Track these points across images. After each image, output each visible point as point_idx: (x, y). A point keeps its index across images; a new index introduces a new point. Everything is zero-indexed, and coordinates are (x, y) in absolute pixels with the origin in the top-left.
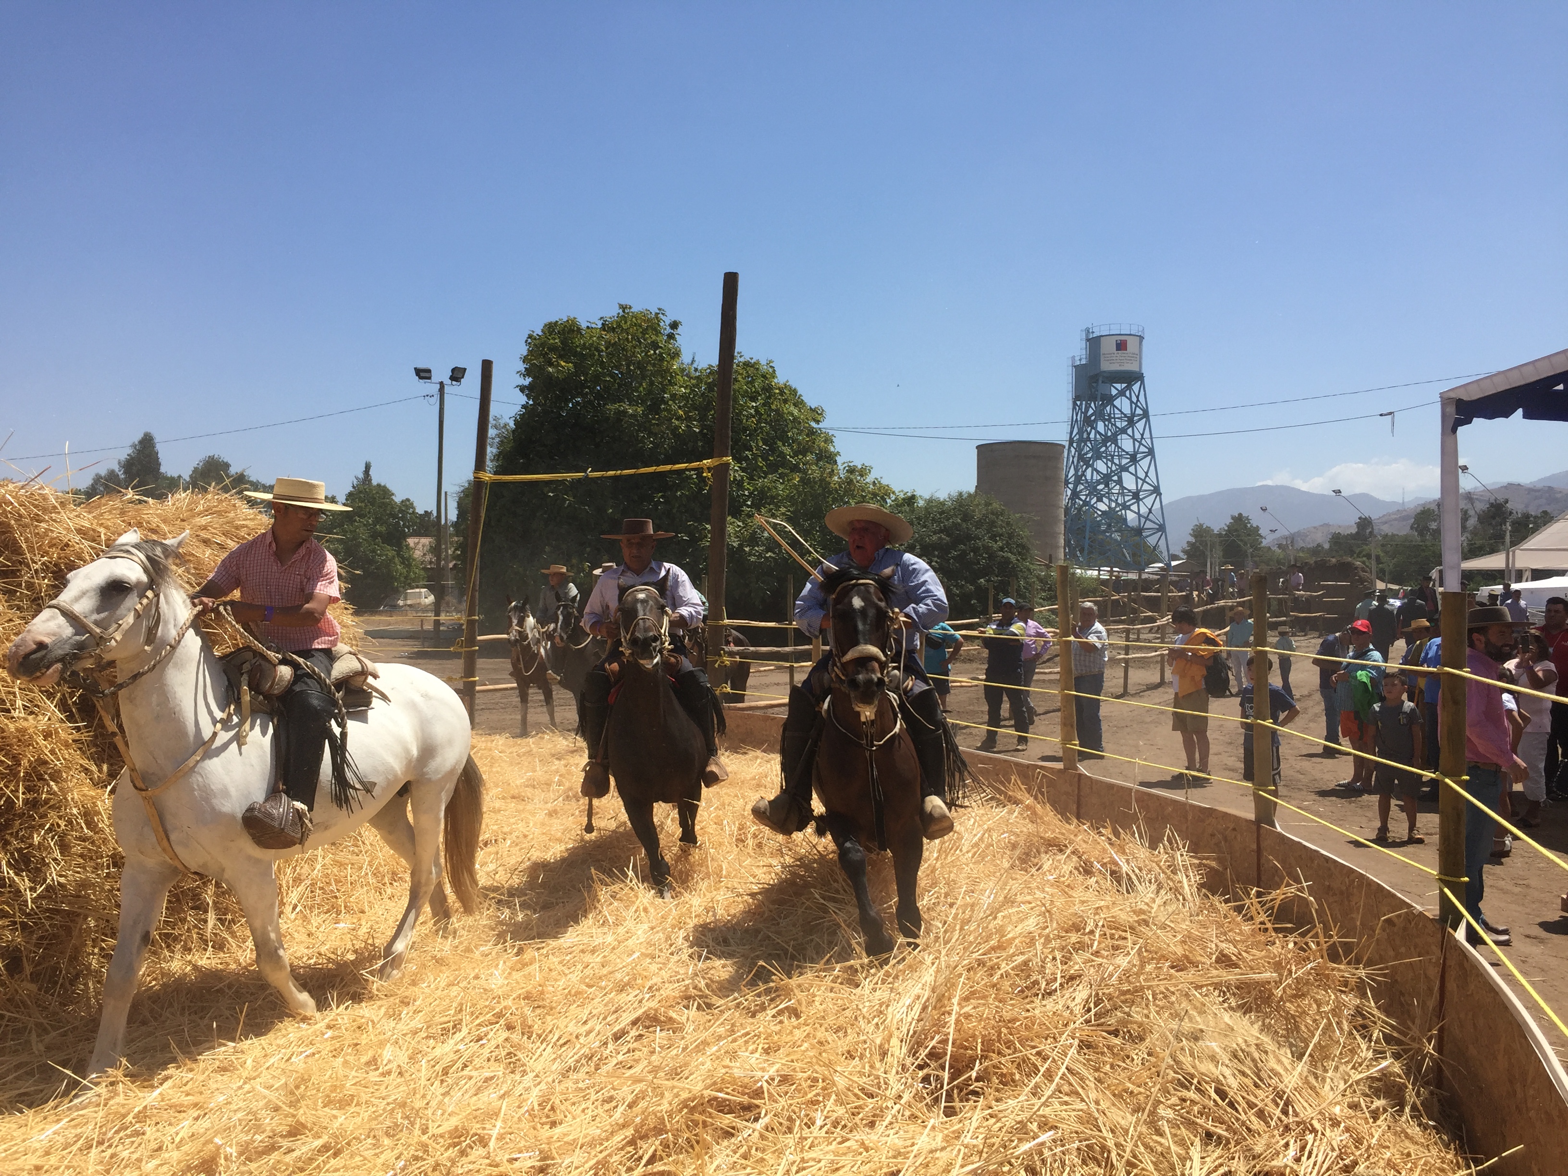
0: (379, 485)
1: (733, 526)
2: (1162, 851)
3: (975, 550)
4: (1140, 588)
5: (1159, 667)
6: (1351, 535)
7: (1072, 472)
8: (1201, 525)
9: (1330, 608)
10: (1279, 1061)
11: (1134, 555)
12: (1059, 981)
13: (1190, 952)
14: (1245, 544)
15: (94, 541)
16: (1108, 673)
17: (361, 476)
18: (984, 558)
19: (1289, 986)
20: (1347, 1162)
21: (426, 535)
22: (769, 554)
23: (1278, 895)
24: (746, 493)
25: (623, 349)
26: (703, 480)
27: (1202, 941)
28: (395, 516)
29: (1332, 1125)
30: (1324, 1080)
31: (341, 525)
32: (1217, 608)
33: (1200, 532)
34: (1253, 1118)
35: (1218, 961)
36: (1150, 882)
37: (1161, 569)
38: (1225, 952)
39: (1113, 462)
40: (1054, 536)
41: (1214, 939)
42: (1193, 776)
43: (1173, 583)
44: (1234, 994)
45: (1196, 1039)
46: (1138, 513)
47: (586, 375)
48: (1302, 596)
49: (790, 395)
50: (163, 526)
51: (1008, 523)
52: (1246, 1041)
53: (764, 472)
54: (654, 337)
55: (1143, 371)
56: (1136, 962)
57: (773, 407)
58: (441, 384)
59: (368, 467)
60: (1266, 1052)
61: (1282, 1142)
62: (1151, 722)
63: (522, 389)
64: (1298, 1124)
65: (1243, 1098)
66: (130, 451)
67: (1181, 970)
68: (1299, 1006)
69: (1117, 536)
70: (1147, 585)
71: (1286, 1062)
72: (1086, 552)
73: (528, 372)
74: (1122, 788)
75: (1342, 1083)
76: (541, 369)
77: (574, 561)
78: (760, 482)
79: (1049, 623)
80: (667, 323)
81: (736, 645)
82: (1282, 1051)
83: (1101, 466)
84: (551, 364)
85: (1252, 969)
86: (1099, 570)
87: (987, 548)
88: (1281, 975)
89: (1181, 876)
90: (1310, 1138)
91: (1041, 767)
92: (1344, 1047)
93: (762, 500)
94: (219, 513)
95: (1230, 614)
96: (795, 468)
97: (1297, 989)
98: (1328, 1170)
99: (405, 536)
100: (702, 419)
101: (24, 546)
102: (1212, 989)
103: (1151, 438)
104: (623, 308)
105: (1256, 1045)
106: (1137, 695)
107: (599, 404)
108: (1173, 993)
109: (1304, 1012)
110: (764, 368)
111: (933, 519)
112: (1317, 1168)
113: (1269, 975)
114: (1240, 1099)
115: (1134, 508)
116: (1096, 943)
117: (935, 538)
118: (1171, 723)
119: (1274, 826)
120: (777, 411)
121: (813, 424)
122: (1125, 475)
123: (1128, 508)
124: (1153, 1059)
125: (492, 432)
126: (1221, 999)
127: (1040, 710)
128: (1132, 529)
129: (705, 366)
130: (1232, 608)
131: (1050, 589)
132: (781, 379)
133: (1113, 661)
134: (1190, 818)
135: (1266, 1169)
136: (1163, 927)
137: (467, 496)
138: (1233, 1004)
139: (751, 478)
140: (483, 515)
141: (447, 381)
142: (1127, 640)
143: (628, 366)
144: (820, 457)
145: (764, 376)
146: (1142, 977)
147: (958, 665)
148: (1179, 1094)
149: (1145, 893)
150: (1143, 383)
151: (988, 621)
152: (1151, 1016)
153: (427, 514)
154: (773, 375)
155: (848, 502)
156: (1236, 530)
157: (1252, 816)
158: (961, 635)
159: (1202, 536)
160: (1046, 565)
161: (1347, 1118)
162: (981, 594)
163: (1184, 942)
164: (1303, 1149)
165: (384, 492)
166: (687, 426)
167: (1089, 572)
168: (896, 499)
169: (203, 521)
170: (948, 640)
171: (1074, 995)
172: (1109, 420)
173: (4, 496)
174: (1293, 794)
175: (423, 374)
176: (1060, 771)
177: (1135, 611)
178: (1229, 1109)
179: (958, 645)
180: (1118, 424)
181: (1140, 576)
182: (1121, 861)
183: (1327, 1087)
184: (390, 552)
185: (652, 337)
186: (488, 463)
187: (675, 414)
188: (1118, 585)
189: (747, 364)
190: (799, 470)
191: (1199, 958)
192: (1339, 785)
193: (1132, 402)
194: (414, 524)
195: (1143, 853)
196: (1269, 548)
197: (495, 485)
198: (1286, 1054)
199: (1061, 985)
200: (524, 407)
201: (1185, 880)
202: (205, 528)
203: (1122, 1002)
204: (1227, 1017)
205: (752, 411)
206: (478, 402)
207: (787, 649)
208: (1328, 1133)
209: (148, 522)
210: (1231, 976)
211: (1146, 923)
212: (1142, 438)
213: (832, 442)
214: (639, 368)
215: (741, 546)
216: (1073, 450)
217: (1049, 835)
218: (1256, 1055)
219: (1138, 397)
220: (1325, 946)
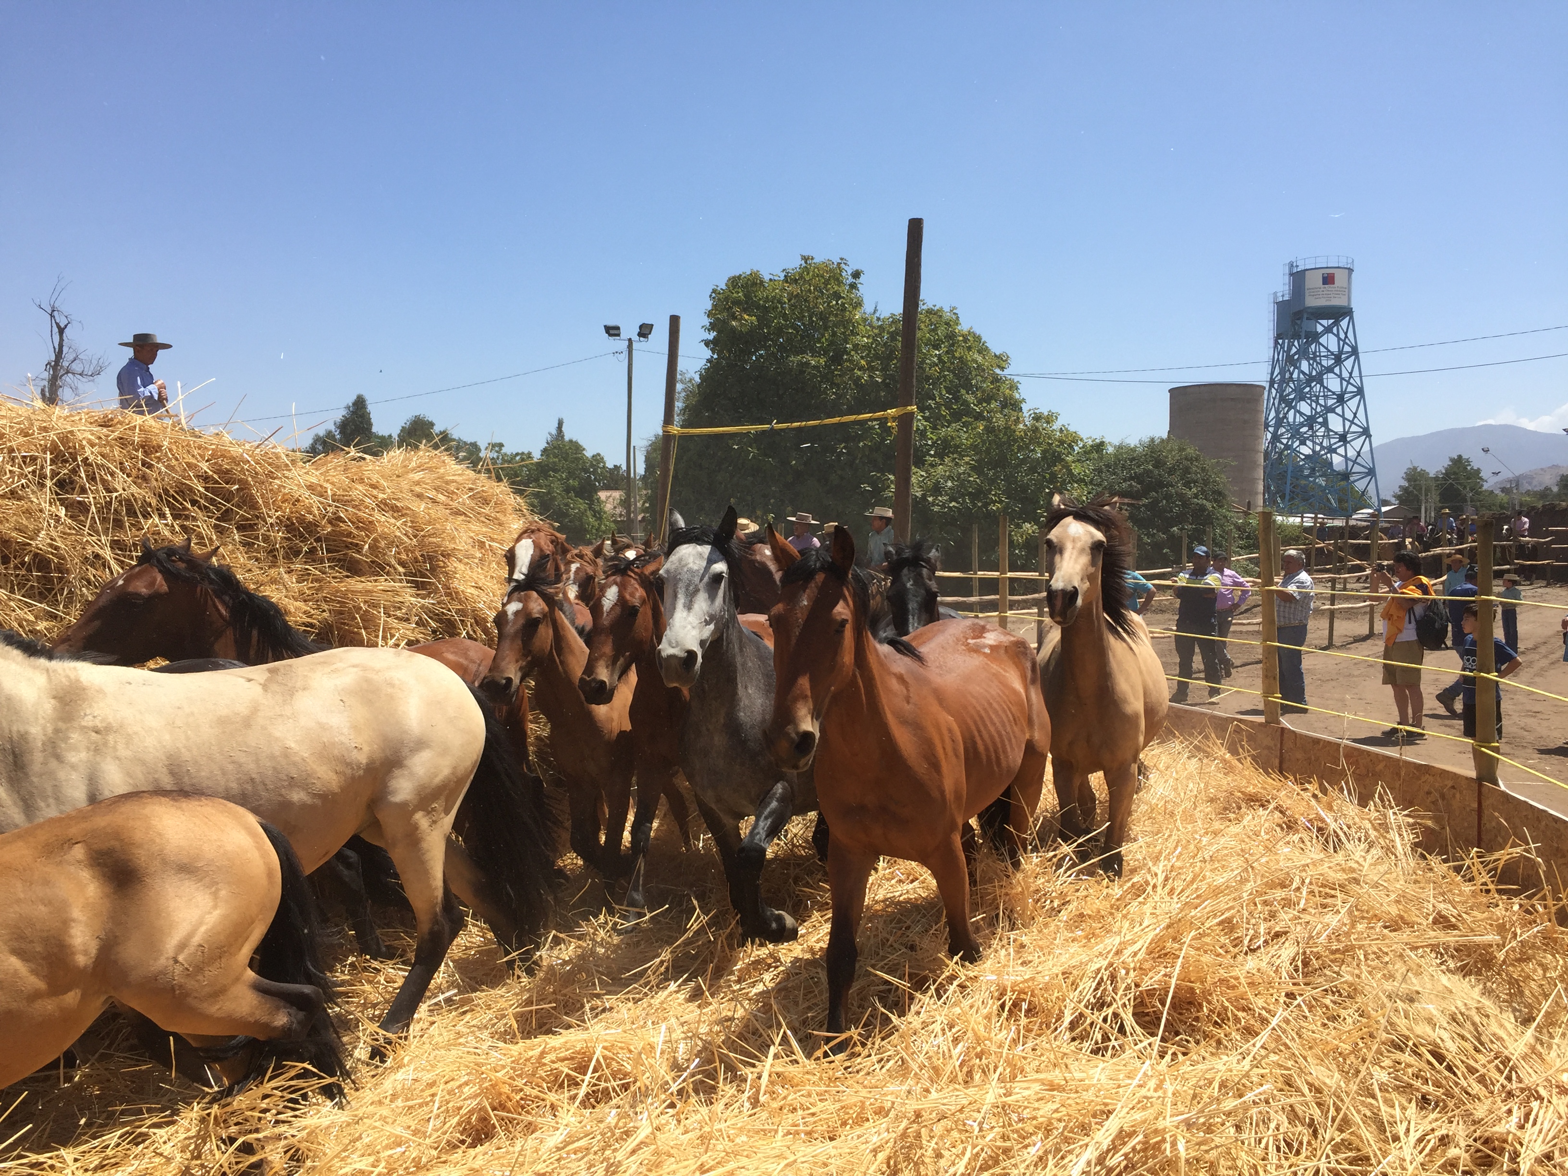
0: (571, 441)
1: (917, 476)
2: (1372, 808)
3: (1168, 497)
4: (1347, 535)
5: (1368, 617)
7: (1273, 414)
8: (1415, 469)
9: (1560, 555)
10: (1502, 1026)
11: (1340, 501)
12: (1262, 939)
13: (1406, 912)
14: (1465, 488)
15: (321, 496)
16: (1311, 624)
17: (554, 432)
18: (1177, 506)
19: (1513, 949)
21: (616, 489)
22: (953, 504)
23: (1503, 855)
24: (930, 442)
25: (805, 301)
26: (887, 430)
27: (1420, 902)
28: (586, 471)
29: (1559, 1093)
30: (1550, 1047)
31: (536, 480)
32: (1433, 556)
33: (1414, 477)
34: (1474, 1084)
35: (1435, 922)
36: (1360, 840)
37: (1372, 515)
38: (1443, 913)
39: (1317, 403)
40: (1254, 481)
41: (1432, 899)
42: (1407, 732)
43: (1385, 531)
44: (1453, 957)
45: (1412, 1000)
46: (1346, 457)
47: (769, 327)
48: (1528, 542)
49: (974, 342)
50: (382, 481)
51: (1203, 469)
52: (1466, 1004)
53: (947, 421)
54: (836, 288)
55: (1353, 305)
56: (1347, 921)
57: (957, 355)
58: (630, 340)
59: (560, 424)
60: (1488, 1016)
61: (1505, 1108)
62: (1358, 676)
63: (707, 343)
64: (1522, 1090)
65: (1463, 1062)
66: (344, 412)
67: (1395, 930)
68: (1523, 970)
69: (1322, 481)
70: (1355, 532)
71: (1510, 1027)
72: (1287, 497)
73: (712, 327)
74: (1329, 743)
76: (724, 322)
77: (759, 513)
78: (943, 432)
79: (1247, 573)
80: (849, 272)
82: (1505, 1015)
83: (1305, 408)
84: (734, 318)
85: (1472, 930)
86: (1302, 517)
87: (1181, 496)
88: (1504, 938)
89: (1393, 835)
90: (1535, 1105)
91: (1240, 721)
93: (945, 448)
94: (430, 469)
95: (1446, 561)
96: (979, 417)
97: (1522, 952)
98: (1554, 1138)
99: (596, 490)
100: (885, 368)
101: (260, 501)
102: (1428, 950)
103: (1361, 377)
104: (805, 259)
105: (1477, 1008)
106: (1343, 647)
107: (782, 356)
108: (1387, 954)
109: (1529, 977)
110: (947, 315)
111: (1123, 467)
112: (1542, 1136)
113: (1492, 938)
114: (1458, 1063)
115: (1341, 451)
116: (1303, 902)
117: (1124, 485)
118: (1381, 676)
119: (1497, 784)
120: (961, 358)
121: (998, 371)
122: (1331, 416)
123: (1334, 451)
124: (1364, 1020)
125: (679, 387)
126: (1438, 961)
127: (1237, 662)
128: (1339, 473)
129: (888, 315)
130: (1449, 555)
131: (1248, 537)
132: (964, 326)
134: (1403, 774)
135: (1486, 1134)
136: (1376, 886)
137: (655, 450)
138: (1452, 966)
139: (934, 428)
140: (672, 468)
141: (635, 337)
142: (1333, 588)
143: (811, 318)
144: (1004, 406)
145: (947, 324)
146: (1353, 937)
148: (1393, 1056)
149: (1354, 851)
150: (1351, 318)
151: (1183, 569)
152: (1363, 976)
153: (617, 468)
154: (957, 321)
155: (1033, 450)
156: (1455, 473)
157: (1473, 774)
158: (1154, 585)
159: (1416, 480)
160: (1244, 512)
162: (1175, 543)
163: (1398, 902)
164: (1527, 1116)
165: (576, 447)
166: (870, 376)
167: (1291, 520)
168: (1084, 446)
169: (417, 476)
170: (1139, 589)
171: (1279, 953)
172: (1314, 359)
173: (242, 455)
174: (1516, 753)
175: (612, 331)
176: (1261, 724)
177: (1341, 560)
178: (1447, 1073)
179: (1150, 596)
180: (1324, 363)
181: (1347, 522)
182: (1329, 819)
183: (1553, 1054)
184: (582, 505)
185: (834, 287)
186: (676, 418)
187: (857, 365)
188: (1323, 532)
189: (930, 312)
190: (984, 418)
191: (1415, 919)
193: (1339, 339)
194: (605, 478)
195: (1352, 809)
196: (1492, 492)
197: (683, 438)
198: (1509, 1019)
199: (1266, 942)
200: (708, 361)
201: (1397, 839)
202: (418, 483)
203: (1332, 961)
204: (1445, 980)
205: (935, 359)
206: (666, 357)
207: (973, 599)
208: (1555, 1100)
209: (369, 479)
210: (1451, 938)
211: (1356, 881)
212: (1351, 377)
213: (1017, 389)
214: (821, 319)
215: (924, 497)
216: (1274, 391)
217: (1251, 789)
218: (1477, 1019)
219: (1346, 334)
220: (1553, 910)
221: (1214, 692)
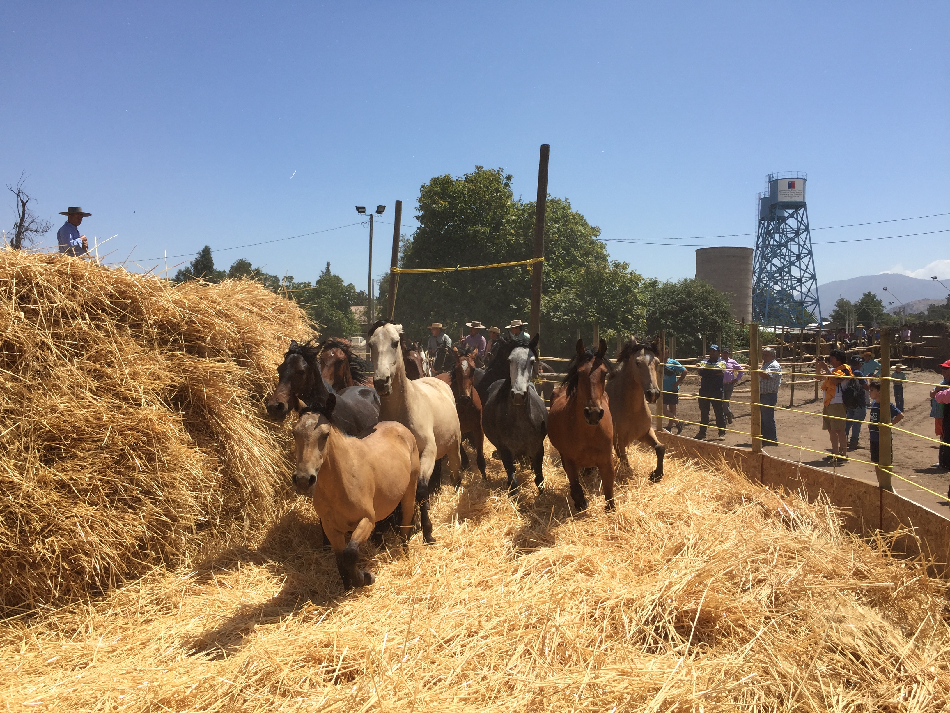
0: (334, 276)
1: (544, 300)
2: (817, 504)
3: (695, 315)
4: (802, 339)
5: (814, 389)
6: (943, 306)
7: (758, 266)
8: (843, 300)
9: (929, 352)
10: (894, 637)
11: (797, 318)
12: (751, 583)
13: (837, 568)
14: (873, 312)
15: (182, 307)
16: (780, 392)
17: (324, 270)
18: (700, 320)
19: (901, 591)
20: (938, 702)
21: (362, 305)
22: (565, 317)
23: (896, 534)
24: (552, 280)
25: (478, 193)
26: (526, 272)
27: (845, 562)
28: (344, 294)
29: (929, 679)
30: (923, 651)
31: (313, 299)
33: (842, 305)
34: (878, 673)
35: (854, 574)
36: (809, 523)
37: (817, 327)
38: (859, 568)
39: (785, 259)
40: (746, 306)
41: (852, 560)
42: (838, 458)
43: (824, 337)
44: (865, 595)
45: (840, 622)
46: (801, 292)
47: (455, 209)
48: (910, 345)
49: (579, 220)
50: (219, 299)
51: (716, 298)
52: (873, 624)
53: (563, 267)
54: (496, 185)
55: (807, 201)
56: (801, 573)
57: (569, 227)
58: (371, 215)
59: (328, 265)
60: (886, 632)
61: (897, 688)
62: (808, 424)
63: (418, 218)
64: (907, 677)
65: (871, 659)
66: (196, 256)
67: (830, 579)
68: (907, 604)
69: (786, 306)
70: (806, 337)
71: (899, 638)
72: (766, 316)
73: (421, 208)
74: (791, 464)
75: (935, 652)
76: (429, 205)
77: (448, 321)
78: (560, 273)
79: (742, 361)
80: (505, 176)
81: (544, 372)
82: (896, 631)
84: (435, 203)
85: (877, 580)
86: (775, 328)
87: (702, 314)
88: (896, 584)
89: (829, 520)
90: (915, 686)
91: (738, 450)
92: (936, 631)
93: (561, 283)
94: (248, 292)
96: (582, 265)
97: (907, 593)
98: (926, 706)
99: (350, 306)
100: (525, 234)
101: (144, 310)
102: (850, 591)
103: (811, 244)
104: (478, 168)
105: (880, 627)
106: (799, 406)
107: (463, 226)
108: (825, 593)
109: (910, 608)
110: (563, 203)
111: (668, 296)
112: (919, 705)
113: (889, 584)
114: (868, 660)
115: (799, 288)
116: (775, 561)
118: (821, 425)
119: (892, 491)
120: (571, 229)
121: (593, 237)
122: (792, 267)
123: (795, 288)
124: (812, 634)
125: (401, 244)
126: (856, 598)
127: (736, 415)
128: (797, 302)
129: (527, 202)
130: (863, 352)
131: (743, 340)
132: (574, 210)
133: (784, 385)
134: (835, 484)
135: (885, 704)
136: (819, 552)
137: (385, 282)
138: (865, 601)
139: (555, 271)
140: (396, 293)
141: (374, 214)
142: (793, 371)
143: (481, 203)
144: (597, 258)
145: (563, 208)
146: (805, 582)
147: (683, 386)
148: (829, 656)
149: (806, 530)
150: (805, 209)
151: (703, 358)
152: (811, 607)
153: (362, 292)
154: (569, 207)
155: (614, 285)
156: (866, 303)
157: (877, 484)
158: (686, 367)
159: (843, 306)
160: (740, 324)
161: (939, 674)
162: (699, 343)
163: (832, 562)
164: (910, 693)
165: (338, 280)
166: (516, 239)
167: (769, 329)
168: (645, 283)
169: (240, 296)
170: (677, 370)
171: (761, 592)
172: (783, 233)
173: (133, 282)
174: (902, 471)
175: (361, 210)
176: (750, 453)
177: (798, 354)
178: (861, 666)
179: (684, 374)
180: (789, 235)
181: (802, 331)
182: (790, 510)
183: (925, 655)
184: (341, 314)
186: (399, 263)
187: (509, 232)
188: (787, 337)
189: (553, 201)
190: (585, 266)
191: (842, 572)
192: (934, 466)
193: (798, 221)
194: (355, 299)
195: (804, 505)
196: (888, 314)
197: (402, 275)
198: (898, 634)
199: (753, 585)
200: (419, 228)
201: (831, 523)
202: (241, 300)
203: (792, 597)
204: (860, 609)
205: (556, 230)
206: (393, 226)
208: (926, 683)
209: (211, 297)
210: (864, 584)
211: (807, 549)
212: (805, 244)
213: (605, 248)
214: (487, 204)
215: (548, 312)
216: (759, 252)
217: (744, 492)
218: (880, 633)
219: (802, 218)
220: (926, 567)
221: (722, 433)
